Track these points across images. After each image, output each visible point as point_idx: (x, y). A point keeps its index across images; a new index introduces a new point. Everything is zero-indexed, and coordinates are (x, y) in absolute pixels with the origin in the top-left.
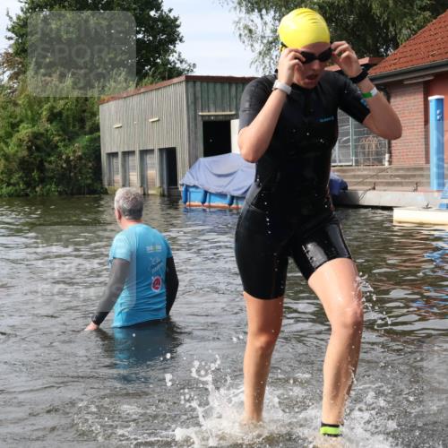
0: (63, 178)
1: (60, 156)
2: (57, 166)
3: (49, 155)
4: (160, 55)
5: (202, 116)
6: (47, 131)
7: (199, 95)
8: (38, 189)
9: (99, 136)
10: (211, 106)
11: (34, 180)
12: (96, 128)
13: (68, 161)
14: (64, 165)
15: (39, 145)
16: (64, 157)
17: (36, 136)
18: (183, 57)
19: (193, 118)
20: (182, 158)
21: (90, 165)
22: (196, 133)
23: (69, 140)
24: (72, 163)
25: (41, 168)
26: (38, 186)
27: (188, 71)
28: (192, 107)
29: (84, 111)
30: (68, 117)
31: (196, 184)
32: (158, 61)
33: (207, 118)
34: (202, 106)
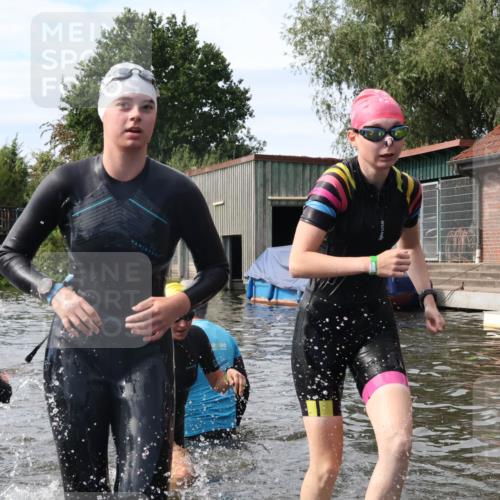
4: (227, 130)
5: (272, 200)
7: (269, 176)
10: (283, 191)
18: (252, 134)
19: (262, 201)
20: (248, 247)
22: (264, 220)
27: (257, 149)
28: (261, 190)
31: (263, 277)
32: (225, 137)
33: (277, 203)
34: (271, 188)
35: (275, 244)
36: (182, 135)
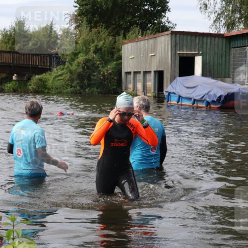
0: (101, 84)
1: (99, 72)
2: (98, 78)
3: (94, 72)
4: (157, 18)
5: (179, 54)
6: (93, 58)
7: (178, 42)
8: (87, 90)
9: (121, 62)
10: (185, 48)
11: (85, 85)
12: (120, 58)
13: (104, 75)
14: (102, 78)
15: (89, 66)
16: (102, 73)
17: (87, 61)
18: (169, 20)
19: (174, 54)
20: (167, 76)
21: (116, 78)
22: (175, 63)
23: (105, 64)
24: (106, 77)
25: (89, 79)
26: (87, 88)
27: (172, 28)
28: (174, 49)
29: (114, 48)
30: (105, 51)
31: (175, 92)
32: (156, 21)
33: (182, 55)
34: (179, 48)
35: (181, 75)
36: (133, 20)
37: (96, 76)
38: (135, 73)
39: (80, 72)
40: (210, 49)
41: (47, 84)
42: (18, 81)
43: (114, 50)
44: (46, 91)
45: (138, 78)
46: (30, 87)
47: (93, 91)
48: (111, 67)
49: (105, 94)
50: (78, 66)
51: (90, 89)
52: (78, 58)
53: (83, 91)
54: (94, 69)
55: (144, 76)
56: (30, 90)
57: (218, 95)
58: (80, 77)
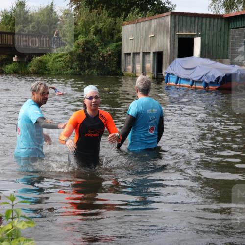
0: (100, 66)
1: (99, 54)
2: (97, 59)
3: (93, 53)
5: (179, 35)
6: (93, 40)
7: (177, 23)
8: (86, 71)
9: (121, 44)
10: (184, 30)
11: (85, 66)
12: (120, 39)
13: (103, 57)
14: (101, 59)
15: (88, 49)
16: (101, 54)
17: (87, 42)
18: (169, 1)
19: (173, 35)
20: (166, 58)
21: (115, 59)
23: (105, 45)
24: (106, 58)
25: (89, 60)
26: (87, 69)
27: (172, 9)
28: (173, 30)
29: (114, 29)
30: (104, 32)
31: (173, 73)
32: (156, 2)
33: (181, 36)
34: (179, 29)
35: (180, 56)
36: (133, 1)
37: (95, 58)
38: (135, 54)
39: (80, 54)
40: (209, 30)
41: (47, 65)
42: (19, 62)
43: (114, 31)
44: (46, 72)
45: (137, 59)
46: (30, 68)
47: (92, 72)
48: (111, 48)
49: (105, 75)
50: (78, 47)
51: (89, 71)
52: (78, 39)
53: (83, 73)
54: (93, 50)
55: (144, 57)
56: (30, 71)
57: (216, 77)
58: (80, 58)
